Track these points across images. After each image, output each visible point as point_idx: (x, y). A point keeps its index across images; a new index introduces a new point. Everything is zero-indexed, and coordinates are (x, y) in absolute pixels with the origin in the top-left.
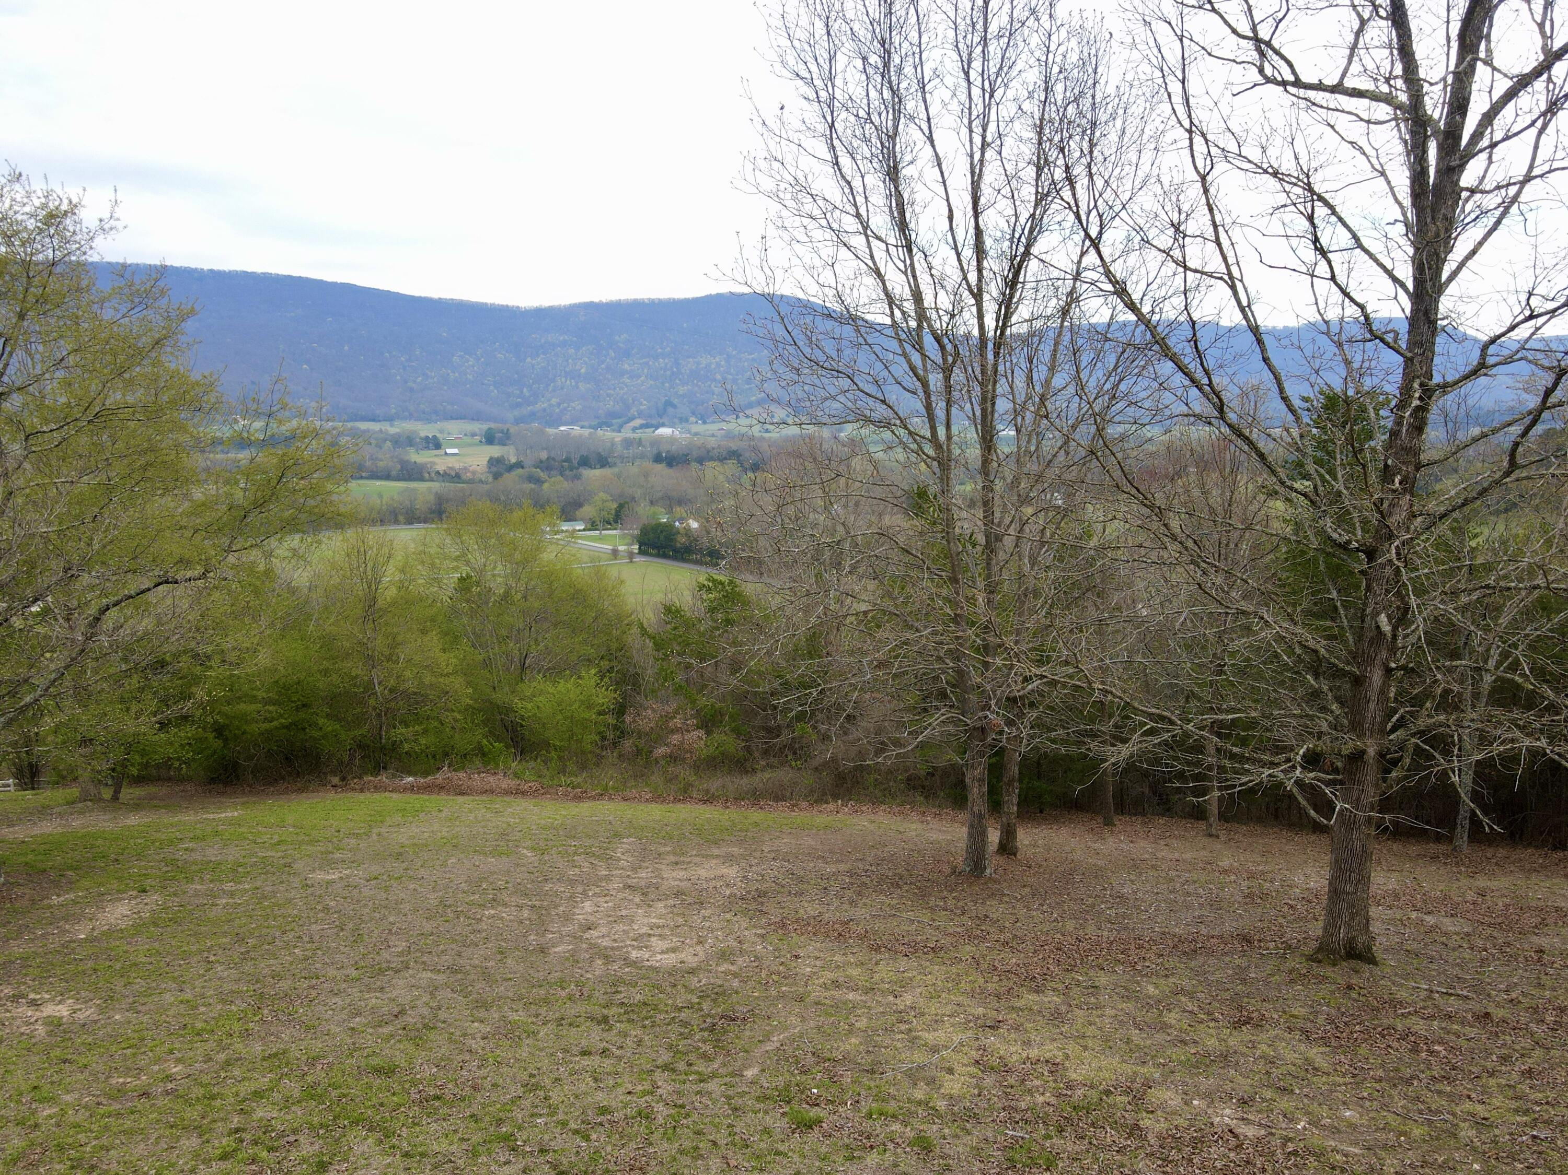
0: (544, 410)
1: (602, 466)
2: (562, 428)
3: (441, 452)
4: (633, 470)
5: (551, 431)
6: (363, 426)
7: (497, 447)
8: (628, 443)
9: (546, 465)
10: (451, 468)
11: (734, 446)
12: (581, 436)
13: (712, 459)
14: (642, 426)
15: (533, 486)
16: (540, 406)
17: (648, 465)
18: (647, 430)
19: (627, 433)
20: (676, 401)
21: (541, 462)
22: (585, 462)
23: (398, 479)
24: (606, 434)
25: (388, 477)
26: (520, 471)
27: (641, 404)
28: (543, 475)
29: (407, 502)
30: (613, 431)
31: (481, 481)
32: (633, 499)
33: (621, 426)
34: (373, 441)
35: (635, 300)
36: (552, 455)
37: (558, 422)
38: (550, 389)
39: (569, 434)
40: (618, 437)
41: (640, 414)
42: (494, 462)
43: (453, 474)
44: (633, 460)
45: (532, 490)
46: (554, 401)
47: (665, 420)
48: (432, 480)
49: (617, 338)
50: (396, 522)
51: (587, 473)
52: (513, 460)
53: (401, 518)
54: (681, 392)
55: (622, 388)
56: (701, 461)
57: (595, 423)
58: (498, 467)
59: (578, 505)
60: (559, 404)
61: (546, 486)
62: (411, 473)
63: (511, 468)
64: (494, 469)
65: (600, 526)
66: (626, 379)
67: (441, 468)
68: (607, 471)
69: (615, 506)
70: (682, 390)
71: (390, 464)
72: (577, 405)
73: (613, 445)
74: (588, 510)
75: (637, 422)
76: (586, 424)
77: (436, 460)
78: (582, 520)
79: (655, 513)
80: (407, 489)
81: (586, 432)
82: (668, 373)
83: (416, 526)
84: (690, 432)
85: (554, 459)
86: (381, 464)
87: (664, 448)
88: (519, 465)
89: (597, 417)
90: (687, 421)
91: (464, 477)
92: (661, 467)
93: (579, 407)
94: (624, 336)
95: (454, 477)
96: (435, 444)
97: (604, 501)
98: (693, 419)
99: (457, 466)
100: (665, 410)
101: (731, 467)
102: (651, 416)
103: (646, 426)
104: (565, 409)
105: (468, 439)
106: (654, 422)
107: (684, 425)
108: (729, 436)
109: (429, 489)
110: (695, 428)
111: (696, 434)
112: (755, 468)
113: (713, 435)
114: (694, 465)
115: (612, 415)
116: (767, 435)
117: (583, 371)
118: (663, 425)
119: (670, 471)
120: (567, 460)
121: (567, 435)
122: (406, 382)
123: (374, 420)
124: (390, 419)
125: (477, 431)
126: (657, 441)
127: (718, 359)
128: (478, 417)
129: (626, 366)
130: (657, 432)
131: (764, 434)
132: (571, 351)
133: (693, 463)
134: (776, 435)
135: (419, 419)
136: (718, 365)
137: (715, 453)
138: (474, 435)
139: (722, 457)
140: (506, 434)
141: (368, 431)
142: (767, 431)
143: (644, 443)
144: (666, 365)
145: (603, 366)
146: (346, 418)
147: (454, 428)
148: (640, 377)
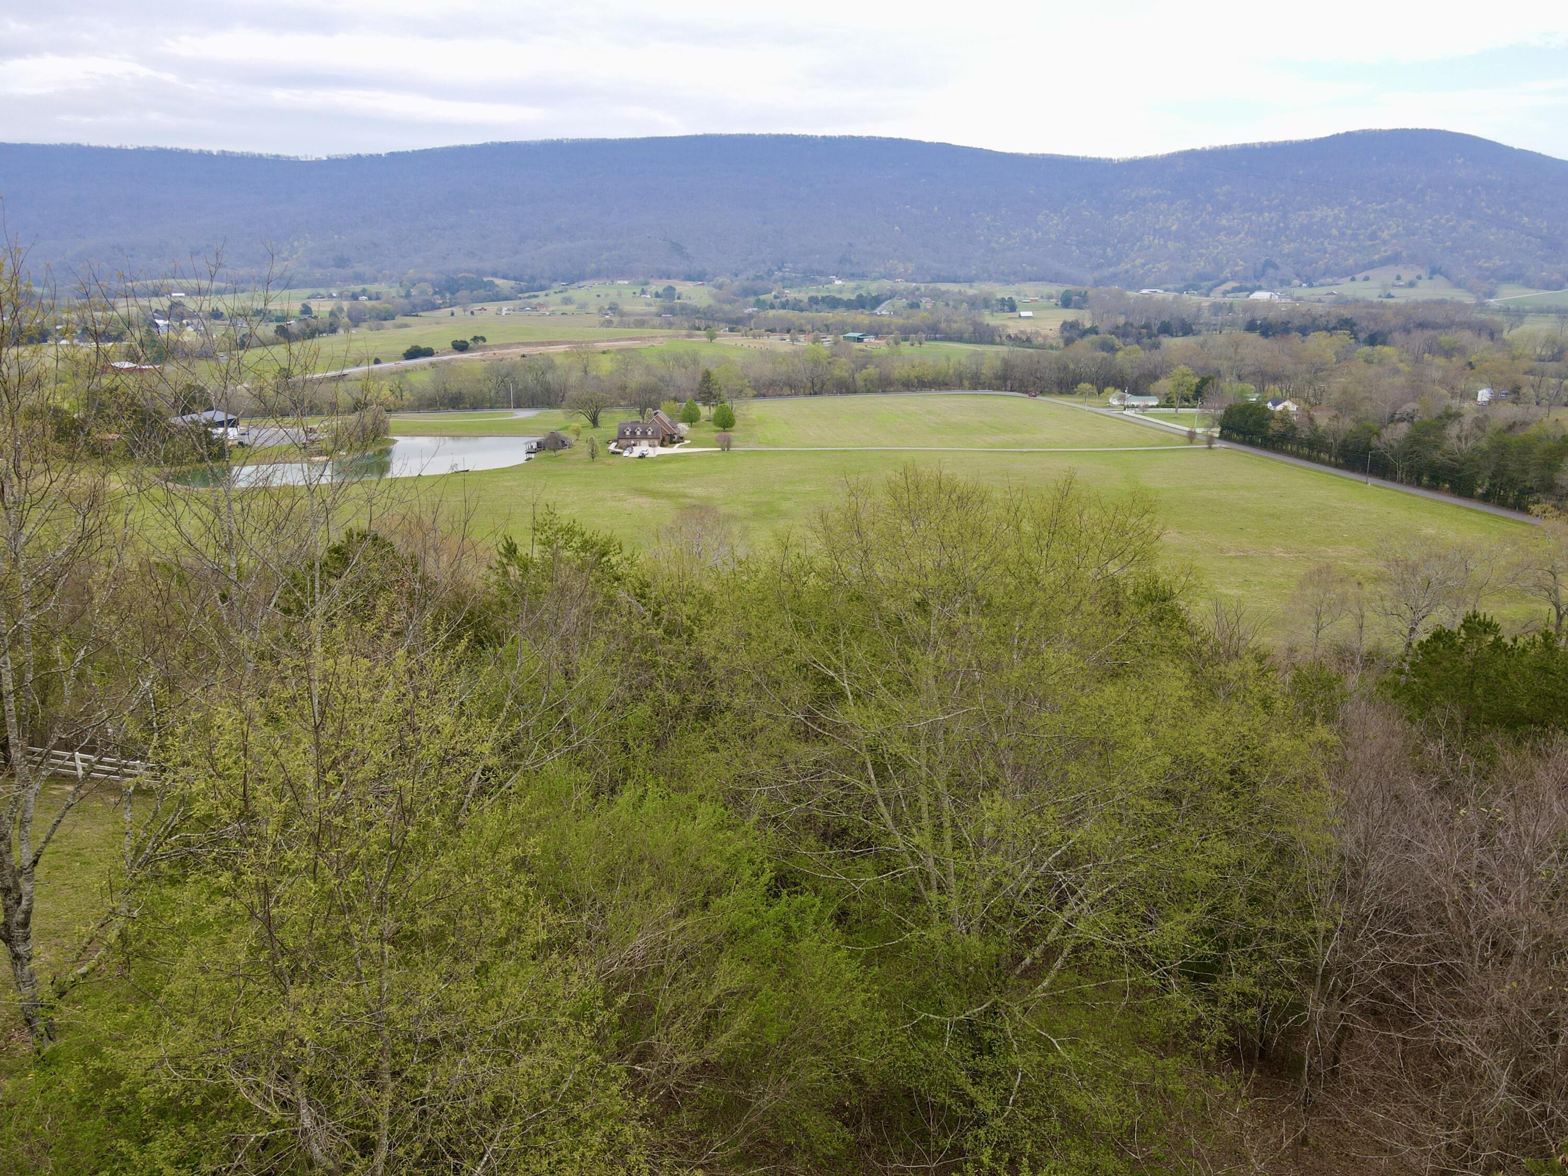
0: (1127, 272)
1: (1185, 334)
2: (1144, 291)
3: (1015, 314)
4: (1220, 339)
5: (1131, 294)
6: (943, 287)
7: (1072, 311)
8: (1217, 308)
9: (1122, 332)
10: (1022, 332)
11: (1346, 313)
12: (1164, 299)
13: (1318, 329)
14: (1235, 290)
15: (1105, 354)
16: (1123, 266)
17: (1239, 334)
18: (1241, 294)
19: (1216, 297)
20: (1278, 261)
21: (1118, 327)
22: (1166, 330)
23: (969, 341)
24: (1193, 299)
25: (960, 340)
26: (1093, 337)
27: (1237, 265)
28: (1118, 342)
29: (974, 367)
30: (1201, 294)
31: (1052, 348)
32: (1218, 373)
33: (1210, 290)
34: (951, 303)
35: (1245, 145)
36: (1130, 321)
37: (1137, 285)
38: (1136, 248)
39: (1151, 298)
40: (1206, 302)
41: (1234, 277)
42: (1068, 327)
43: (1024, 338)
44: (1221, 328)
45: (1104, 359)
46: (1138, 261)
47: (1263, 283)
48: (1002, 344)
49: (1218, 190)
50: (961, 386)
51: (1168, 342)
52: (1088, 325)
53: (966, 383)
54: (1286, 251)
55: (1216, 247)
56: (1304, 331)
57: (1181, 285)
58: (1072, 332)
59: (1154, 377)
60: (1143, 265)
61: (1120, 354)
62: (983, 336)
63: (1085, 333)
64: (1066, 334)
65: (1177, 403)
66: (1222, 237)
67: (1012, 331)
68: (1190, 340)
69: (1197, 380)
70: (1287, 248)
71: (964, 325)
72: (1164, 266)
73: (1199, 310)
74: (1165, 384)
75: (1230, 285)
76: (1171, 286)
77: (1010, 323)
78: (1156, 394)
79: (1243, 391)
80: (975, 353)
81: (1171, 296)
82: (1273, 228)
83: (980, 392)
84: (1292, 298)
85: (1132, 325)
86: (954, 326)
87: (1259, 315)
88: (1094, 331)
89: (1183, 279)
90: (1289, 284)
91: (1035, 342)
92: (1254, 336)
93: (1165, 269)
94: (1226, 188)
95: (1025, 341)
96: (1011, 306)
97: (1185, 375)
98: (1296, 282)
99: (1029, 330)
100: (1264, 271)
101: (1343, 337)
102: (1246, 279)
103: (1240, 289)
104: (1150, 270)
105: (1044, 302)
106: (1249, 285)
107: (1285, 288)
108: (1342, 301)
109: (997, 353)
110: (1298, 292)
111: (1299, 299)
112: (1372, 340)
114: (1295, 336)
115: (1202, 277)
116: (1391, 301)
117: (1174, 228)
118: (1260, 288)
119: (1264, 342)
120: (1147, 326)
121: (1148, 299)
122: (989, 242)
123: (955, 282)
124: (970, 281)
125: (1054, 293)
126: (1251, 307)
127: (1336, 211)
128: (1055, 279)
129: (1224, 222)
130: (1251, 297)
131: (1385, 300)
132: (1164, 206)
133: (1294, 334)
134: (1402, 301)
135: (997, 280)
136: (1336, 218)
137: (1322, 322)
138: (1050, 297)
139: (1331, 326)
140: (1084, 298)
141: (948, 292)
142: (1389, 296)
143: (1236, 309)
144: (1272, 219)
145: (1198, 222)
146: (929, 279)
147: (1029, 291)
148: (1239, 234)
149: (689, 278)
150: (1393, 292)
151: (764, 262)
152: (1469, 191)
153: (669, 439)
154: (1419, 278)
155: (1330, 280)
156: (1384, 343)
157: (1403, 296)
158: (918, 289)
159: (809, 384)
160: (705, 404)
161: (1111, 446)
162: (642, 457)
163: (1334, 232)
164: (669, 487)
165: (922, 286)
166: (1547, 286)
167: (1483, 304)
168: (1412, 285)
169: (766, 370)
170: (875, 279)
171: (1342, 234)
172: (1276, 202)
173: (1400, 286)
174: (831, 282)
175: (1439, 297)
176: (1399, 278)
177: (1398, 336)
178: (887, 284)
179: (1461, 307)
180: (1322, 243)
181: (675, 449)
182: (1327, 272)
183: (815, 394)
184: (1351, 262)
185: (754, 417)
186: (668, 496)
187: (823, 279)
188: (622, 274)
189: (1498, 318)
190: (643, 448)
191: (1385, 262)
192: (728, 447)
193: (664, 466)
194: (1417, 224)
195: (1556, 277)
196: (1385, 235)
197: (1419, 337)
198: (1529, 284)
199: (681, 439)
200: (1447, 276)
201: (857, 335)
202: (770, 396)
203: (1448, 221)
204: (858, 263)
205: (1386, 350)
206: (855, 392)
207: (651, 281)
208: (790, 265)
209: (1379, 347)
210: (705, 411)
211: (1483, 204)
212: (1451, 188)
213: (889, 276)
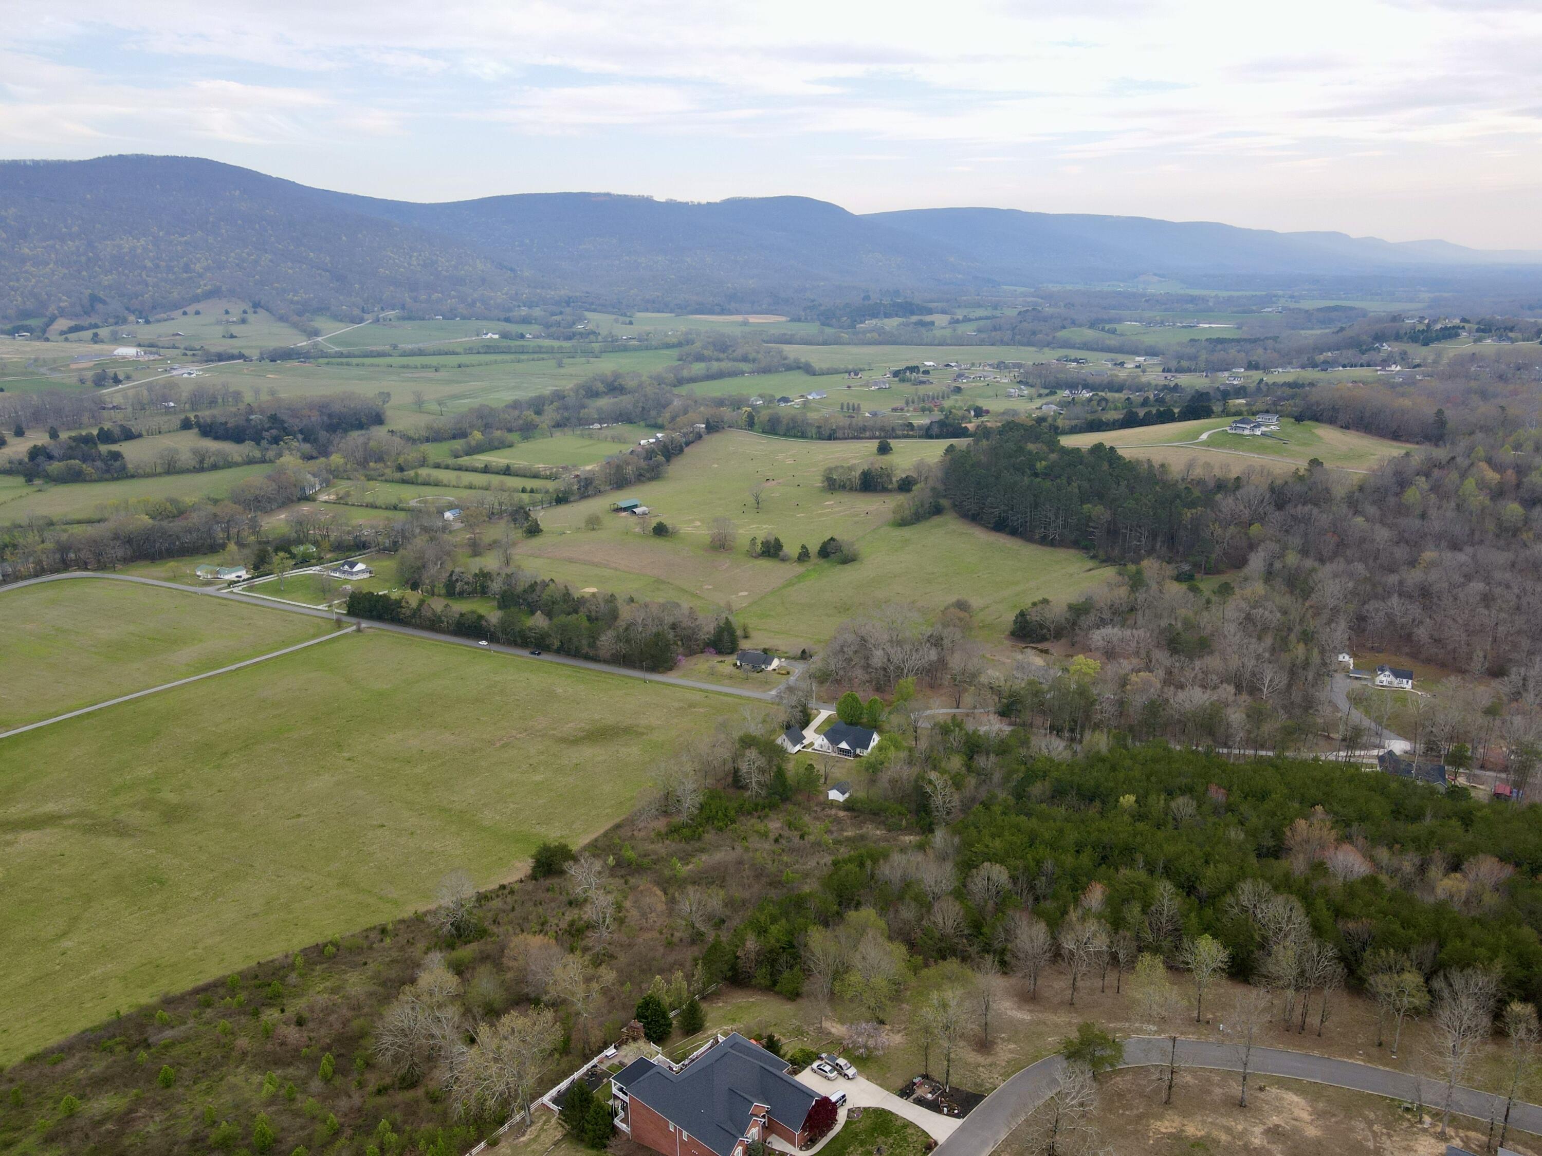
20: (102, 295)
27: (60, 300)
47: (96, 319)
55: (27, 280)
70: (105, 280)
82: (83, 259)
98: (132, 318)
100: (92, 307)
144: (77, 248)
148: (49, 264)
154: (246, 312)
155: (163, 315)
168: (243, 320)
172: (75, 228)
173: (235, 323)
176: (228, 313)
180: (140, 275)
182: (157, 306)
184: (177, 295)
191: (209, 295)
195: (356, 312)
198: (336, 317)
200: (268, 310)
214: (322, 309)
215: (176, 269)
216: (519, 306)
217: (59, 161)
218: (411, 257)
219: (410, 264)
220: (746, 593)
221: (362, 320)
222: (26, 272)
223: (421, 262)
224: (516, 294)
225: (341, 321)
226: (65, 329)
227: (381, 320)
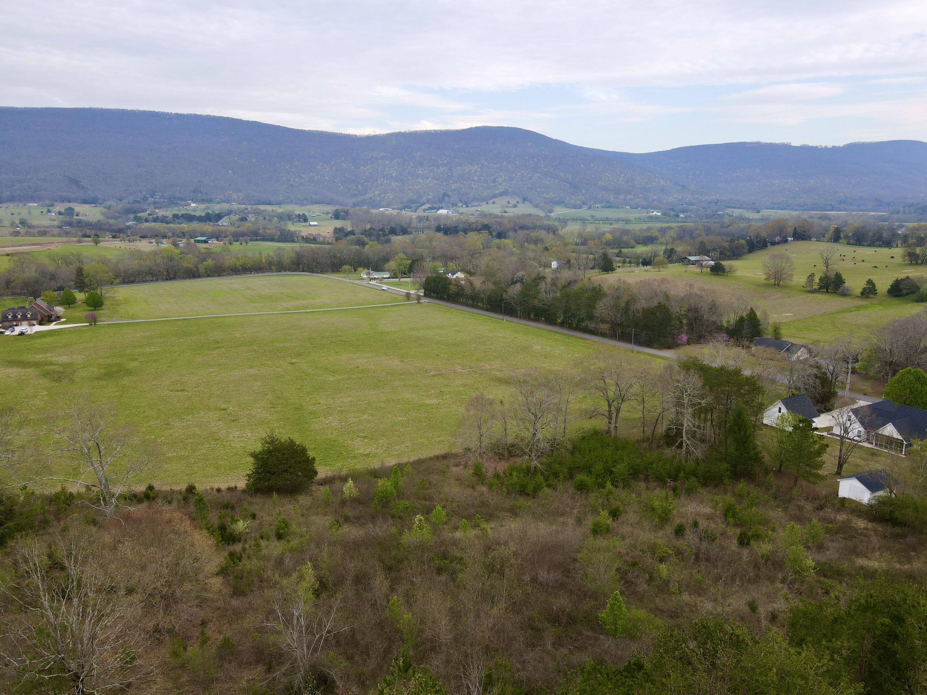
0: (371, 199)
1: (404, 234)
2: (381, 209)
3: (307, 224)
4: (423, 236)
5: (373, 211)
6: (262, 207)
7: (340, 221)
8: (420, 219)
9: (369, 233)
10: (311, 234)
11: (486, 221)
12: (391, 214)
13: (472, 230)
14: (429, 209)
15: (358, 247)
16: (369, 195)
17: (432, 233)
18: (432, 211)
19: (420, 213)
20: (450, 193)
21: (366, 231)
22: (393, 231)
23: (278, 241)
25: (273, 240)
26: (352, 236)
27: (429, 195)
28: (366, 239)
29: (278, 257)
30: (412, 211)
31: (329, 243)
32: (422, 256)
33: (417, 209)
34: (267, 217)
35: (426, 131)
36: (373, 227)
37: (378, 206)
38: (374, 186)
40: (414, 215)
41: (428, 201)
42: (337, 231)
44: (422, 230)
45: (358, 249)
46: (376, 193)
47: (443, 205)
48: (299, 242)
49: (415, 154)
50: (270, 270)
51: (395, 238)
52: (349, 229)
53: (274, 268)
54: (453, 188)
55: (417, 185)
56: (465, 231)
57: (401, 206)
58: (340, 234)
59: (386, 260)
60: (379, 195)
61: (368, 246)
62: (287, 237)
63: (348, 234)
64: (337, 235)
65: (400, 276)
66: (420, 180)
67: (304, 234)
68: (407, 237)
69: (409, 262)
70: (454, 186)
71: (274, 231)
72: (390, 195)
73: (411, 220)
74: (392, 265)
75: (427, 206)
76: (395, 207)
77: (304, 229)
78: (388, 271)
79: (436, 267)
80: (279, 248)
81: (396, 212)
82: (445, 176)
83: (283, 273)
84: (458, 212)
85: (374, 229)
86: (268, 232)
87: (442, 223)
88: (353, 233)
89: (402, 203)
90: (456, 205)
91: (319, 240)
92: (440, 234)
93: (391, 197)
94: (419, 153)
95: (312, 240)
96: (304, 219)
97: (402, 259)
98: (460, 204)
99: (314, 233)
100: (443, 199)
101: (485, 234)
102: (434, 202)
103: (432, 208)
104: (383, 198)
105: (324, 216)
106: (437, 206)
107: (455, 208)
108: (483, 215)
109: (293, 248)
110: (461, 210)
111: (462, 214)
112: (499, 236)
113: (472, 215)
115: (412, 201)
116: (506, 214)
117: (394, 174)
118: (442, 208)
119: (446, 237)
120: (382, 230)
121: (384, 213)
122: (289, 181)
123: (270, 204)
124: (279, 204)
125: (330, 211)
126: (438, 218)
127: (475, 167)
128: (330, 202)
129: (420, 172)
130: (438, 212)
131: (504, 214)
132: (387, 162)
133: (460, 233)
134: (511, 215)
135: (296, 204)
136: (476, 171)
137: (474, 226)
138: (328, 213)
139: (478, 228)
140: (347, 213)
141: (265, 211)
142: (505, 212)
143: (430, 219)
144: (444, 171)
145: (406, 172)
146: (253, 203)
147: (316, 209)
148: (429, 178)
149: (85, 202)
150: (507, 210)
151: (140, 192)
152: (536, 159)
153: (46, 319)
154: (518, 202)
155: (476, 204)
156: (505, 237)
157: (512, 212)
158: (246, 209)
159: (165, 273)
160: (80, 291)
161: (362, 304)
162: (22, 334)
163: (476, 178)
164: (39, 357)
165: (249, 207)
166: (575, 208)
167: (548, 216)
168: (515, 206)
169: (134, 264)
170: (218, 203)
171: (480, 180)
172: (445, 161)
173: (510, 207)
174: (189, 205)
175: (529, 213)
176: (509, 203)
177: (511, 233)
178: (225, 206)
179: (538, 217)
180: (471, 184)
181: (52, 326)
182: (474, 199)
183: (170, 279)
184: (485, 194)
185: (121, 298)
186: (36, 365)
187: (183, 203)
188: (32, 199)
189: (556, 223)
190: (23, 327)
191: (502, 194)
192: (95, 321)
193: (38, 341)
194: (514, 175)
195: (578, 202)
196: (500, 180)
197: (521, 234)
198: (567, 206)
199: (58, 318)
200: (531, 202)
201: (203, 238)
202: (138, 282)
203: (528, 174)
204: (206, 193)
205: (506, 241)
206: (199, 277)
207: (56, 204)
208: (160, 194)
209: (503, 240)
210: (80, 296)
211: (542, 166)
212: (527, 157)
213: (228, 201)
214: (560, 203)
215: (489, 181)
216: (682, 204)
217: (447, 130)
218: (620, 177)
219: (618, 180)
220: (791, 314)
221: (580, 207)
222: (418, 182)
223: (626, 179)
224: (682, 198)
225: (569, 208)
226: (426, 208)
227: (592, 208)
